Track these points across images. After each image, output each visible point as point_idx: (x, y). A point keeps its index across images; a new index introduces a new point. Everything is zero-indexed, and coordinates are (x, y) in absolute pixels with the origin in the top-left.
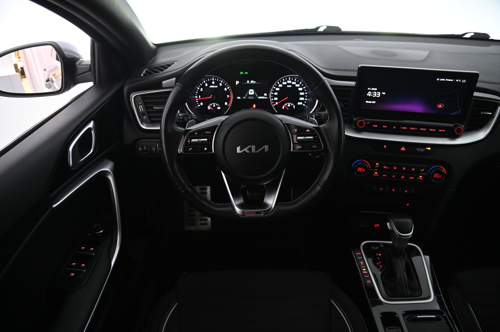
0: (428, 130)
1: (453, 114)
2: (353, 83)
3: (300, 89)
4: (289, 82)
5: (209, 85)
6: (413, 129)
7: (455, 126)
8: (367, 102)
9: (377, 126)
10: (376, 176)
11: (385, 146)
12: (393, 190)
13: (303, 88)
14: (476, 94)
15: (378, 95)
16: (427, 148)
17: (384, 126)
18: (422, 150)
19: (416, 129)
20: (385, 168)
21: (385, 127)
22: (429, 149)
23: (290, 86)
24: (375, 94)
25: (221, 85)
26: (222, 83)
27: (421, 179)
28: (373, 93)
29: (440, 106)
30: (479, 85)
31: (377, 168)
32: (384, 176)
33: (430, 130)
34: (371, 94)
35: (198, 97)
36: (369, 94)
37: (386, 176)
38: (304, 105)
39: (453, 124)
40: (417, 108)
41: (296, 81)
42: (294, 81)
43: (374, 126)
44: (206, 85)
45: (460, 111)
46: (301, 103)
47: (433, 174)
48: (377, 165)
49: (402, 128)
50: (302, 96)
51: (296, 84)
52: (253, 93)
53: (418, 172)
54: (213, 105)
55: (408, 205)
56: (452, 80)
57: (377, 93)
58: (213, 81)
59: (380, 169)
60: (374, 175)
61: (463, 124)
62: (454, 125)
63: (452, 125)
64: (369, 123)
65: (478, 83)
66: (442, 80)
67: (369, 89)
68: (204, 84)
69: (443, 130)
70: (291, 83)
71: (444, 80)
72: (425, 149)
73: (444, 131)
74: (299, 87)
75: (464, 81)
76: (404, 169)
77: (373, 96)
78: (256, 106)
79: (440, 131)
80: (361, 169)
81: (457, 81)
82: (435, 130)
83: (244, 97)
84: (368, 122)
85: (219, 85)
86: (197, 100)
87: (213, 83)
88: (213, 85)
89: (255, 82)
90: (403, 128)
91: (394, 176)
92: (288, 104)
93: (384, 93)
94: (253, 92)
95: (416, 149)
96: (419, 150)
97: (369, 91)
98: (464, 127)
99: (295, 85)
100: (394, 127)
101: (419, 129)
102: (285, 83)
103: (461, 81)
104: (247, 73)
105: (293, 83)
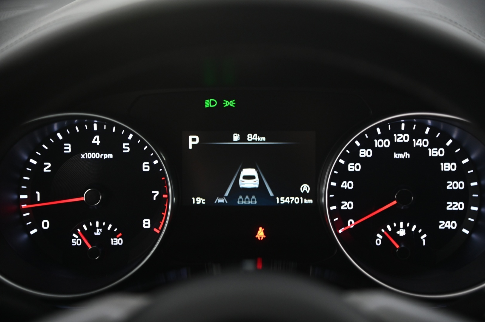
3: (447, 167)
4: (401, 138)
5: (77, 151)
13: (459, 165)
23: (407, 155)
25: (126, 148)
26: (132, 144)
35: (32, 199)
38: (466, 232)
41: (430, 137)
42: (423, 136)
44: (68, 148)
46: (450, 225)
50: (456, 196)
51: (431, 146)
52: (254, 184)
54: (94, 229)
58: (96, 133)
68: (60, 145)
70: (411, 142)
74: (444, 159)
78: (265, 232)
83: (222, 196)
85: (117, 151)
86: (26, 210)
87: (96, 140)
88: (94, 148)
89: (264, 139)
92: (398, 228)
94: (257, 178)
99: (424, 151)
102: (383, 143)
104: (232, 103)
105: (419, 143)
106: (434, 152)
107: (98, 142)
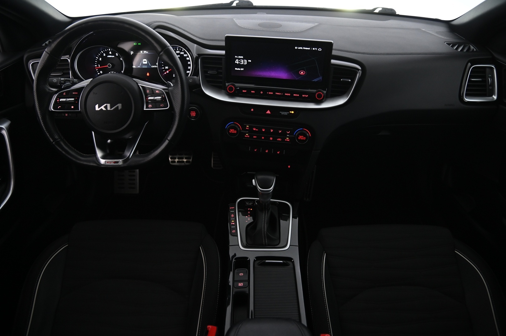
1: (315, 80)
2: (223, 52)
4: (178, 52)
5: (107, 55)
6: (278, 94)
8: (236, 69)
9: (246, 91)
10: (247, 137)
11: (252, 110)
12: (267, 151)
14: (333, 61)
15: (245, 63)
16: (290, 112)
18: (286, 113)
19: (281, 94)
20: (254, 130)
21: (254, 92)
22: (293, 112)
23: (179, 56)
24: (242, 62)
25: (117, 55)
27: (288, 140)
28: (240, 61)
29: (302, 73)
30: (334, 53)
31: (247, 130)
32: (254, 137)
33: (294, 95)
34: (239, 62)
35: (98, 66)
36: (237, 62)
37: (256, 137)
39: (314, 89)
40: (282, 75)
42: (182, 52)
43: (243, 91)
44: (104, 55)
45: (321, 78)
47: (298, 136)
48: (247, 127)
49: (268, 93)
52: (146, 63)
53: (284, 135)
54: (112, 73)
55: (289, 167)
56: (309, 49)
57: (244, 61)
58: (110, 51)
59: (250, 131)
60: (245, 136)
61: (325, 90)
63: (314, 91)
64: (239, 88)
65: (333, 51)
66: (300, 48)
67: (236, 57)
68: (102, 54)
70: (180, 53)
71: (301, 48)
72: (288, 113)
73: (307, 96)
74: (187, 57)
75: (320, 50)
76: (272, 131)
77: (241, 64)
78: (149, 74)
79: (303, 96)
80: (233, 131)
81: (314, 49)
82: (298, 95)
83: (139, 66)
84: (238, 87)
85: (115, 55)
86: (97, 69)
87: (110, 53)
88: (110, 55)
89: (148, 52)
90: (270, 93)
91: (263, 138)
93: (250, 61)
94: (147, 62)
95: (280, 112)
96: (283, 113)
97: (237, 58)
98: (326, 93)
99: (183, 55)
100: (262, 92)
103: (317, 49)
104: (140, 44)
105: (182, 53)
106: (185, 55)
107: (111, 53)
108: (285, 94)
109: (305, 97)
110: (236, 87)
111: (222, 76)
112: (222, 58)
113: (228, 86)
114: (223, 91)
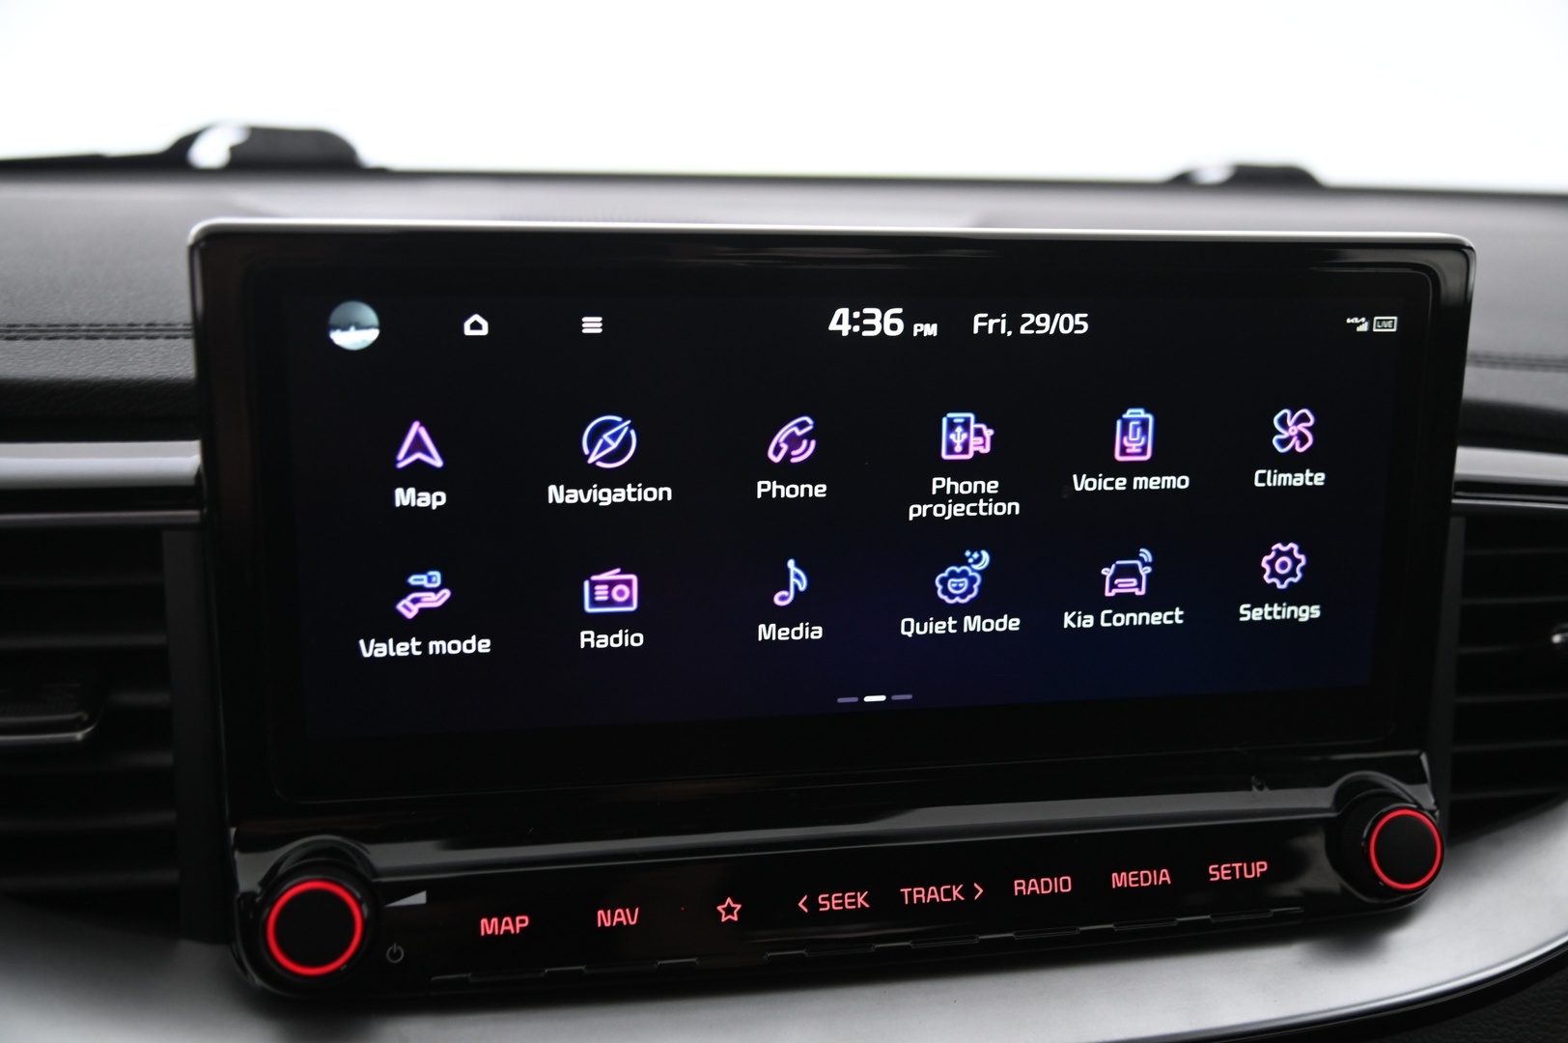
0: (1093, 893)
6: (934, 894)
7: (1359, 803)
9: (522, 922)
14: (1473, 462)
17: (604, 919)
19: (968, 892)
21: (625, 917)
33: (1119, 880)
39: (1325, 783)
43: (488, 927)
49: (812, 903)
61: (1414, 776)
62: (1340, 799)
63: (1319, 800)
64: (420, 898)
69: (1250, 860)
73: (1260, 868)
79: (1219, 873)
82: (1165, 876)
84: (412, 889)
90: (829, 903)
98: (1436, 803)
100: (729, 910)
101: (999, 889)
108: (1020, 886)
109: (1237, 884)
110: (380, 891)
111: (165, 759)
112: (152, 534)
113: (272, 883)
114: (195, 954)
